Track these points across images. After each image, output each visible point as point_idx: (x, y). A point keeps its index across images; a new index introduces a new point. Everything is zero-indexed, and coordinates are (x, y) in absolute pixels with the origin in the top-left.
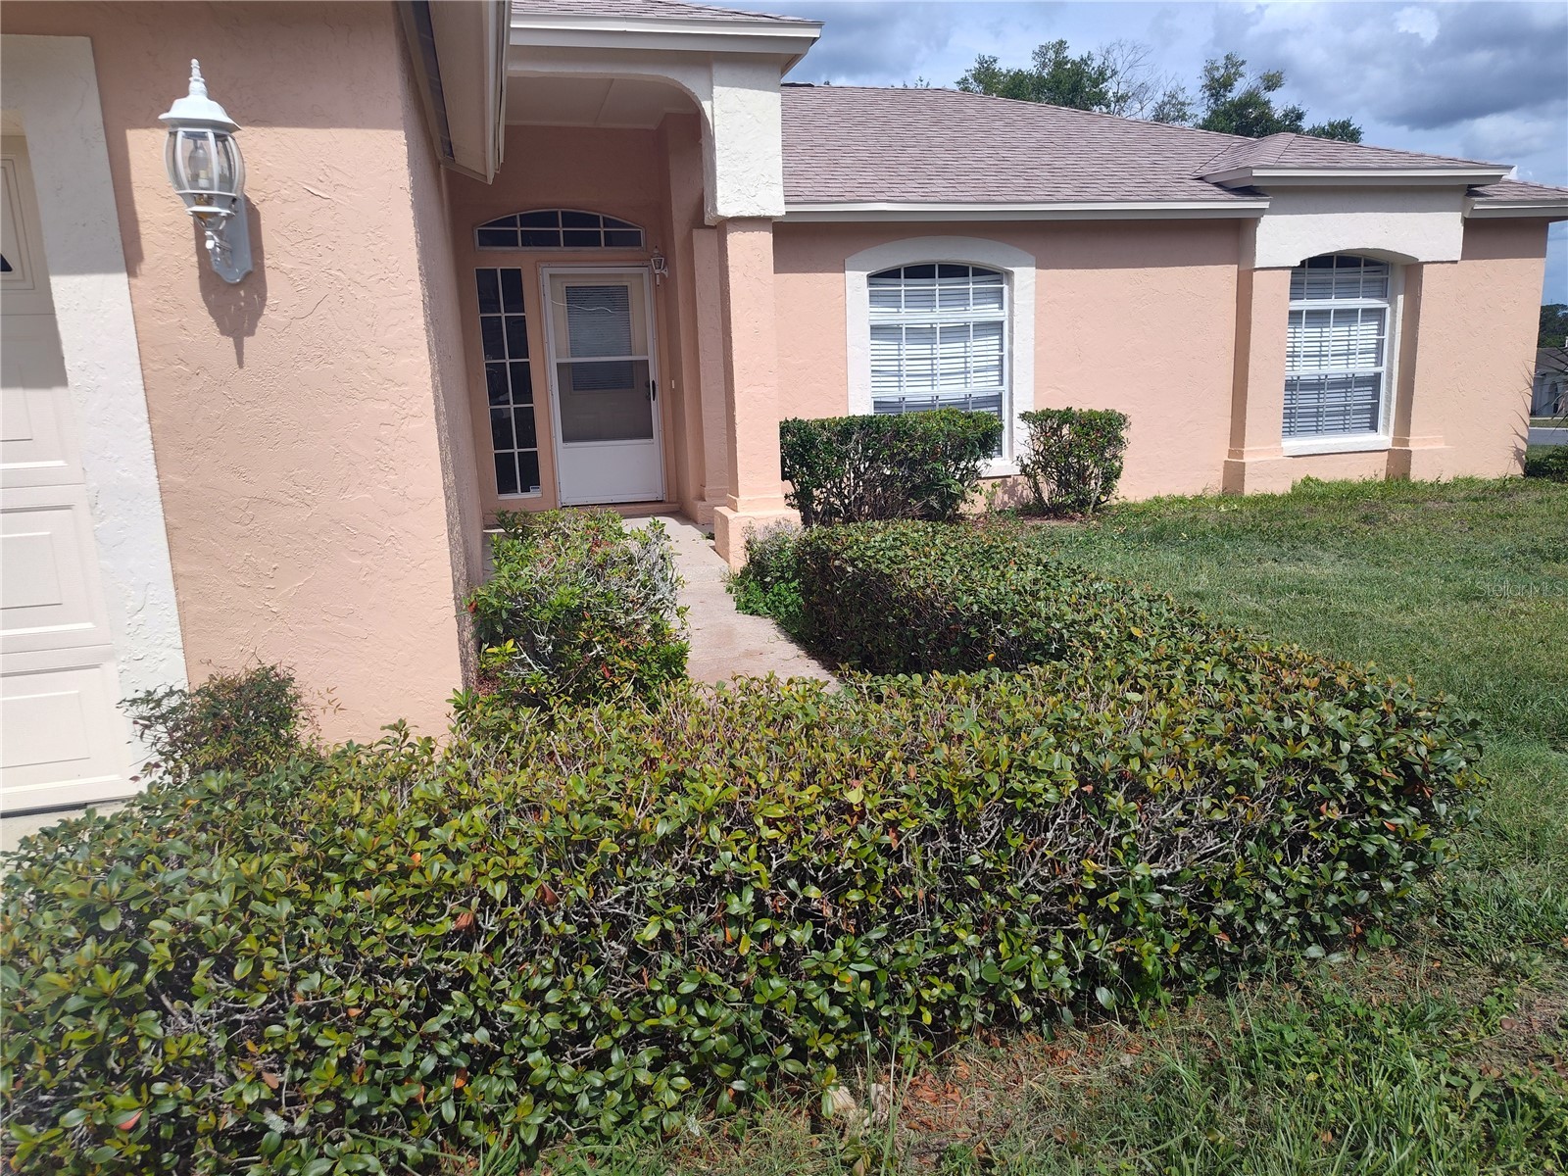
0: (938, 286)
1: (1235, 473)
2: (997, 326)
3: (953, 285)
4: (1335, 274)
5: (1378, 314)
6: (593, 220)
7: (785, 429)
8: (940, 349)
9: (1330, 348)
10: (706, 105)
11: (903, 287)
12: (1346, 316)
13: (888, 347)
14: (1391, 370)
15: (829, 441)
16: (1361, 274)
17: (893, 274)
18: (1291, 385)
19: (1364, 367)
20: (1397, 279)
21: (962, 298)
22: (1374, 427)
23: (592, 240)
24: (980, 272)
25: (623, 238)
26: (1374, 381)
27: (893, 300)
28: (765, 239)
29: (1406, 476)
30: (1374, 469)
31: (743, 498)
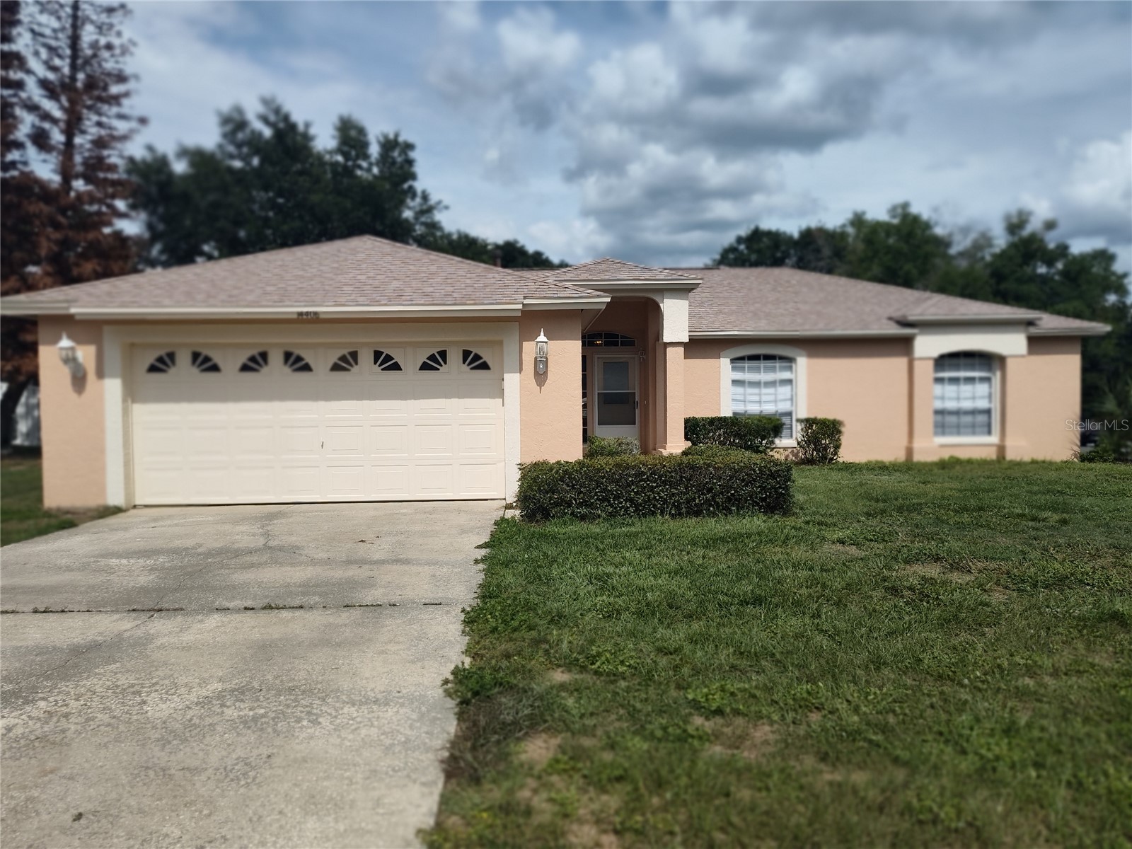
0: (762, 364)
1: (910, 451)
2: (790, 382)
3: (769, 364)
4: (962, 361)
5: (988, 380)
6: (617, 336)
7: (687, 421)
8: (764, 391)
9: (962, 395)
10: (661, 305)
11: (747, 364)
12: (970, 380)
13: (740, 390)
14: (996, 407)
15: (704, 425)
16: (977, 361)
17: (742, 359)
18: (939, 412)
19: (982, 404)
20: (996, 364)
21: (773, 369)
22: (989, 433)
23: (616, 344)
24: (782, 358)
25: (628, 343)
26: (988, 412)
27: (742, 369)
28: (681, 350)
29: (1004, 458)
30: (991, 454)
31: (668, 445)
